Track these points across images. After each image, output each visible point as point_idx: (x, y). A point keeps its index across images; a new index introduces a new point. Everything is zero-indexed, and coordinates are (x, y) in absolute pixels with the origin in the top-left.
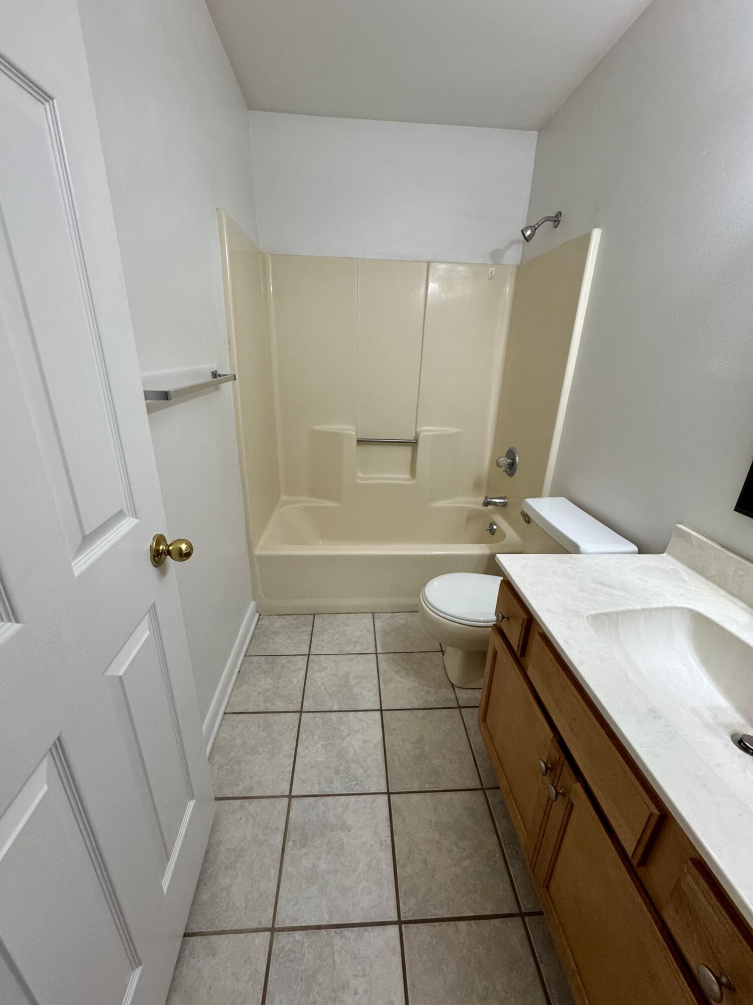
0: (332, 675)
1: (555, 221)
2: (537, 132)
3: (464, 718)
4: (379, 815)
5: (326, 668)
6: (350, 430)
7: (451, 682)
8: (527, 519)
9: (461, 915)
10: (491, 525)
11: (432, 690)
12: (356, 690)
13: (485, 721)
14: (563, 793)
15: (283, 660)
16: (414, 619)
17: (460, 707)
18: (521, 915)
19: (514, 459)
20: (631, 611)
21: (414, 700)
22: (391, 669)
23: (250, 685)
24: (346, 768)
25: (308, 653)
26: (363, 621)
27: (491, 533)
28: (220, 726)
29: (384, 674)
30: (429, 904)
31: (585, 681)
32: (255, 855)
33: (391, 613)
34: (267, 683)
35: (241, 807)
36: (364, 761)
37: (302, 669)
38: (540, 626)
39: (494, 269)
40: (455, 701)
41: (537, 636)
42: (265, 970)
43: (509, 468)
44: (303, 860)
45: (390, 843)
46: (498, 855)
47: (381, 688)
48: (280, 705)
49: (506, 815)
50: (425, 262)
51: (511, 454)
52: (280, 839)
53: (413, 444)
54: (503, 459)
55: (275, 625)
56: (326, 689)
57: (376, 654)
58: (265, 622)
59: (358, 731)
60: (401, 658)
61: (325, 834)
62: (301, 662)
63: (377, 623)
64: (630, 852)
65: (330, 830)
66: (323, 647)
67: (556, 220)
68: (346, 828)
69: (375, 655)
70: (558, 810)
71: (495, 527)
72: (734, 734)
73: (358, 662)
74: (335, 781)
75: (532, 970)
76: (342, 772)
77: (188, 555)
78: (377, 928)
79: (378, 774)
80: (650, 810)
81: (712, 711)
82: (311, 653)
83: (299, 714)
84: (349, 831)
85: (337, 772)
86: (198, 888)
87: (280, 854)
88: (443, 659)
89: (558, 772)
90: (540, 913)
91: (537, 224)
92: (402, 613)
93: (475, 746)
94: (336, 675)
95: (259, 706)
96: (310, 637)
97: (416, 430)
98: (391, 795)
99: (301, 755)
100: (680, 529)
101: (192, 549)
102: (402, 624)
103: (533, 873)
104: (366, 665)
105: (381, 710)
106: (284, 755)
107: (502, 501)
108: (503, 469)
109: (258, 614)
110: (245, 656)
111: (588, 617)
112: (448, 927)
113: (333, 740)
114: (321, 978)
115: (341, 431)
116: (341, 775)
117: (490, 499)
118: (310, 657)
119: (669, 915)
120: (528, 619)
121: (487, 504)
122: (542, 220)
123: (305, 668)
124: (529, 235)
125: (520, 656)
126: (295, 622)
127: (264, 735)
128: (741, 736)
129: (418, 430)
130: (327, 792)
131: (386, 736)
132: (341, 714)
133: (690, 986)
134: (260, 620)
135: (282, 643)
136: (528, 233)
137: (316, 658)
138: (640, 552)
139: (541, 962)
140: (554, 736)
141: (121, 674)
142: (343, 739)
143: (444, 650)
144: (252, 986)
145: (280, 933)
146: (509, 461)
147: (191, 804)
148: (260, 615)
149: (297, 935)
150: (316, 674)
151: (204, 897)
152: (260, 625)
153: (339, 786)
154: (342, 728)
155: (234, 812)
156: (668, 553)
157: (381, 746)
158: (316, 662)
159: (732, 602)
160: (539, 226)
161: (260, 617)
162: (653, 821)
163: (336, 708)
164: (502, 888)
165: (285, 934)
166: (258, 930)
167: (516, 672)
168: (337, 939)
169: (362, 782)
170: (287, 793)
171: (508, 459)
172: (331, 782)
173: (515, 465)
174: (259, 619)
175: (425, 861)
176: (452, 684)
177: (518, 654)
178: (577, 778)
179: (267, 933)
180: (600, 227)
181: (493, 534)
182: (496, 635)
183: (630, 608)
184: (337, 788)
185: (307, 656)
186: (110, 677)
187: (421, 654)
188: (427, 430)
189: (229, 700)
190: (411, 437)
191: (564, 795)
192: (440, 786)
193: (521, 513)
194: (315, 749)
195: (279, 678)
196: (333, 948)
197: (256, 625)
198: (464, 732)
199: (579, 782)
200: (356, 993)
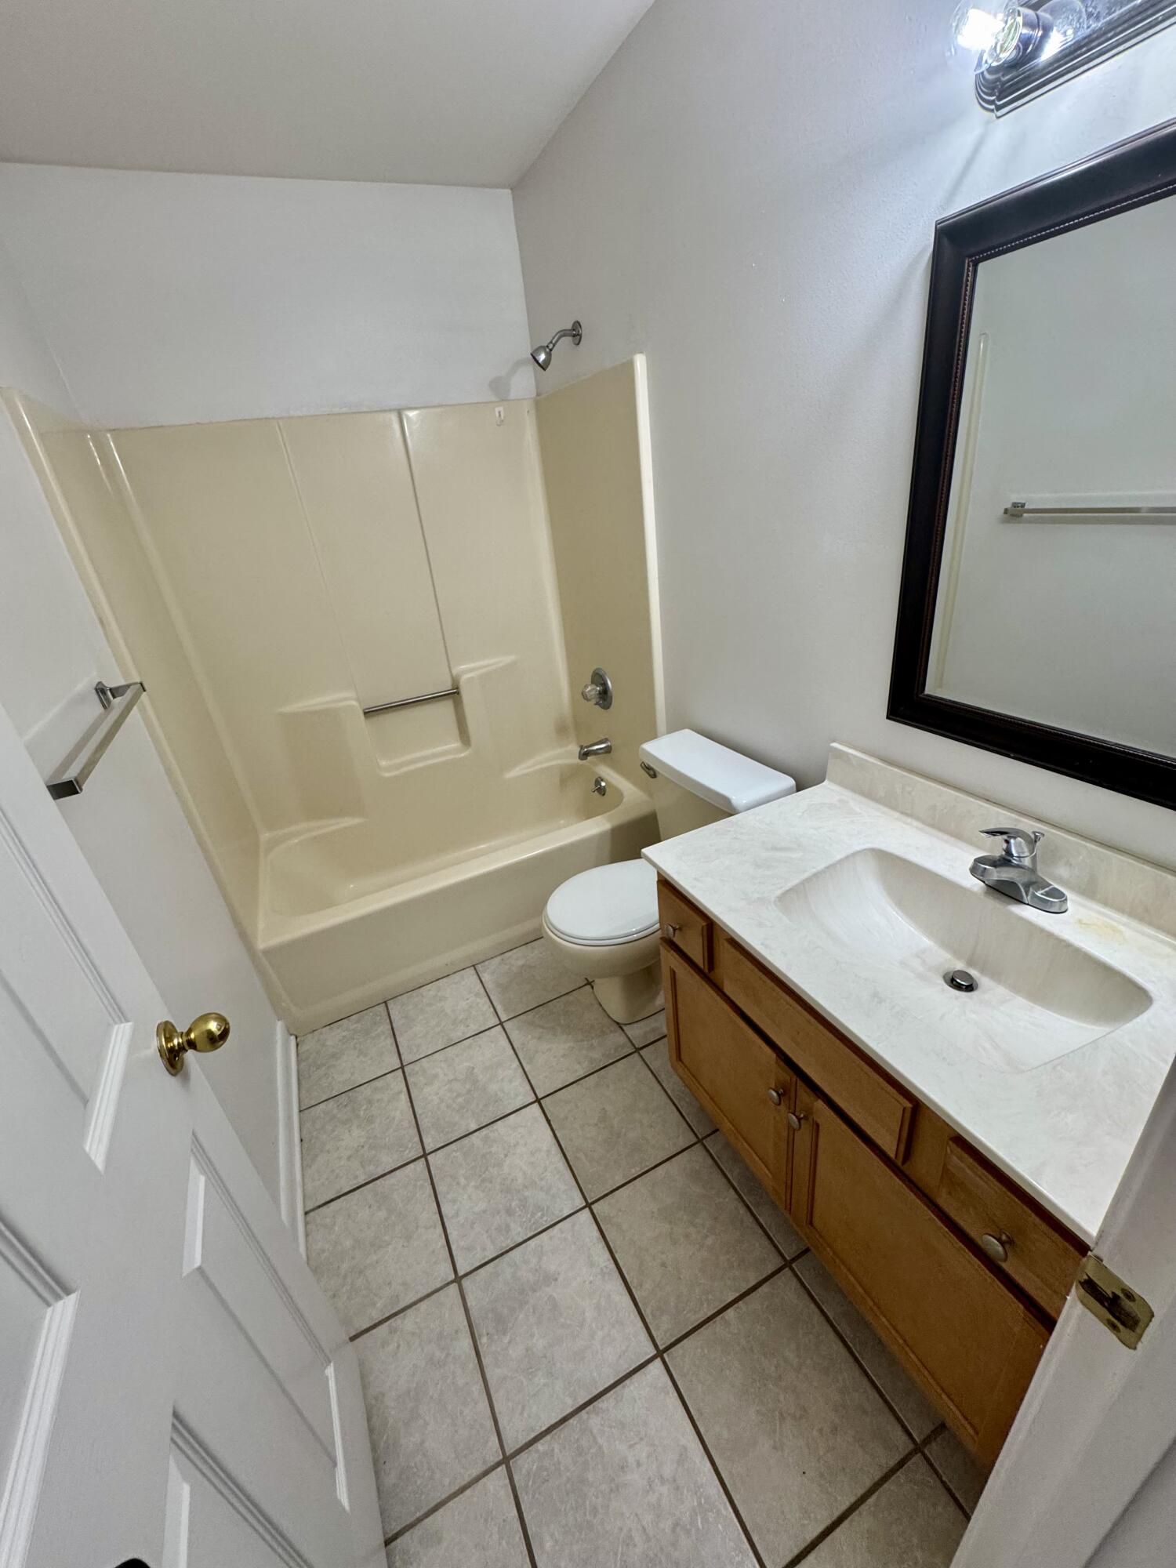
0: (450, 1081)
1: (574, 336)
2: (510, 191)
3: (648, 1062)
4: (587, 1239)
5: (436, 1076)
6: (346, 699)
7: (615, 1021)
8: (652, 773)
9: (725, 1304)
10: (598, 782)
11: (595, 1042)
12: (493, 1087)
13: (680, 1060)
14: (805, 1116)
15: (366, 1091)
16: (536, 952)
17: (638, 1050)
18: (787, 1264)
19: (605, 684)
20: (816, 875)
21: (577, 1067)
22: (530, 1037)
23: (328, 1152)
24: (520, 1200)
25: (400, 1066)
26: (463, 983)
27: (600, 793)
28: (307, 1235)
29: (523, 1048)
30: (685, 1312)
31: (799, 988)
32: (440, 1383)
33: (499, 955)
34: (352, 1137)
35: (393, 1331)
36: (542, 1180)
37: (401, 1092)
38: (724, 931)
39: (501, 409)
40: (629, 1044)
41: (726, 944)
42: (517, 1514)
43: (600, 698)
44: (511, 1352)
45: (613, 1266)
46: (742, 1210)
47: (526, 1069)
48: (388, 1161)
49: (736, 1157)
50: (394, 410)
51: (598, 678)
52: (466, 1342)
53: (454, 694)
54: (589, 688)
55: (329, 1043)
56: (448, 1106)
57: (501, 1024)
58: (309, 1044)
59: (518, 1143)
60: (537, 1016)
61: (527, 1303)
62: (396, 1083)
63: (486, 977)
64: (892, 1155)
65: (530, 1293)
66: (418, 1046)
67: (575, 333)
68: (550, 1279)
69: (500, 1026)
70: (803, 1138)
71: (603, 784)
72: (946, 974)
73: (480, 1047)
74: (512, 1225)
75: (817, 1317)
76: (518, 1209)
77: (224, 1034)
78: (635, 1377)
79: (566, 1187)
80: (901, 1104)
81: (919, 957)
82: (404, 1064)
83: (423, 1159)
84: (556, 1280)
85: (509, 1212)
86: (377, 1473)
87: (476, 1361)
88: (593, 993)
89: (793, 1094)
90: (807, 1250)
91: (551, 342)
92: (515, 951)
93: (673, 1090)
94: (456, 1079)
95: (356, 1177)
96: (393, 1040)
97: (450, 671)
98: (593, 1206)
99: (450, 1215)
100: (836, 749)
101: (227, 1023)
102: (523, 966)
103: (790, 1213)
104: (493, 1045)
105: (538, 1101)
106: (426, 1228)
107: (603, 746)
108: (594, 702)
109: (293, 1038)
110: (300, 1111)
111: (775, 901)
112: (717, 1325)
113: (487, 1173)
114: (590, 1476)
115: (333, 705)
116: (517, 1214)
117: (587, 747)
118: (406, 1068)
119: (944, 1200)
120: (707, 925)
121: (585, 755)
122: (556, 335)
123: (405, 1089)
124: (544, 361)
125: (708, 973)
126: (359, 1026)
127: (382, 1214)
128: (951, 975)
129: (454, 672)
130: (508, 1246)
131: (556, 1132)
132: (484, 1132)
133: (976, 1256)
134: (300, 1046)
135: (350, 1068)
136: (542, 357)
137: (416, 1067)
138: (800, 787)
139: (823, 1304)
140: (777, 1055)
141: (198, 1263)
142: (500, 1165)
143: (590, 980)
144: (508, 1543)
145: (518, 1457)
146: (598, 688)
147: (330, 1371)
148: (296, 1038)
149: (540, 1446)
150: (425, 1090)
151: (390, 1479)
152: (304, 1052)
153: (519, 1229)
154: (493, 1150)
155: (384, 1344)
156: (830, 780)
157: (555, 1149)
158: (417, 1073)
159: (907, 824)
160: (554, 346)
161: (298, 1039)
162: (908, 1115)
163: (474, 1127)
164: (758, 1246)
165: (523, 1455)
166: (486, 1473)
167: (708, 992)
168: (591, 1419)
169: (548, 1207)
170: (452, 1277)
171: (597, 686)
172: (508, 1229)
173: (609, 694)
174: (297, 1045)
175: (663, 1265)
176: (618, 1023)
177: (706, 971)
178: (817, 1095)
179: (499, 1469)
180: (641, 352)
181: (604, 795)
182: (669, 951)
183: (814, 871)
184: (518, 1233)
185: (400, 1070)
186: (188, 1275)
187: (563, 998)
188: (468, 671)
189: (304, 1190)
190: (446, 686)
191: (806, 1118)
192: (648, 1164)
193: (641, 765)
194: (466, 1197)
195: (370, 1120)
196: (592, 1433)
197: (298, 1055)
198: (654, 1080)
199: (819, 1098)
200: (639, 1464)
